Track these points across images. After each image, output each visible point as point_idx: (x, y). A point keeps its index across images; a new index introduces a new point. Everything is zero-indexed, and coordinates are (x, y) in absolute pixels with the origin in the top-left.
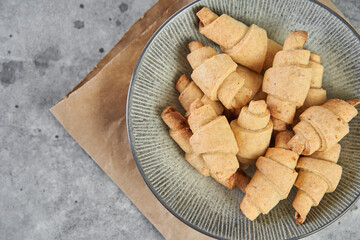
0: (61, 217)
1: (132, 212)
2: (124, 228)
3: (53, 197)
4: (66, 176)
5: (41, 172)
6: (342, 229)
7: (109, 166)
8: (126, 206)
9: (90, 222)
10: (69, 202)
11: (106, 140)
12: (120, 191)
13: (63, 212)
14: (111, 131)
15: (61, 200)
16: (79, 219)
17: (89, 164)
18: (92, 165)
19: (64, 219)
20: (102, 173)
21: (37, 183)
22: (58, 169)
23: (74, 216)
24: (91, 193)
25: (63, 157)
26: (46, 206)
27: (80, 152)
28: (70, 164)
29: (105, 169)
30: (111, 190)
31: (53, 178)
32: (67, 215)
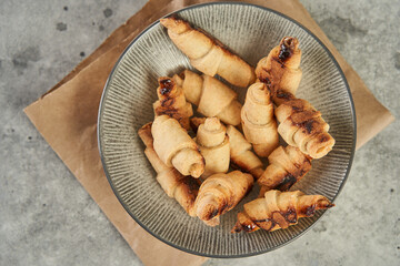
0: (28, 219)
1: (101, 219)
2: (91, 234)
3: (22, 198)
4: (36, 178)
5: (11, 173)
6: (309, 249)
7: (80, 171)
8: (95, 212)
9: (57, 226)
10: (37, 204)
11: (79, 145)
12: (90, 198)
13: (30, 214)
14: (85, 136)
15: (29, 202)
16: (45, 223)
17: (60, 168)
18: (63, 169)
19: (31, 221)
20: (74, 178)
21: (7, 184)
22: (29, 171)
23: (41, 219)
24: (60, 197)
25: (34, 158)
26: (13, 207)
27: (52, 156)
28: (41, 167)
29: (76, 173)
30: (81, 196)
31: (23, 179)
32: (34, 218)
